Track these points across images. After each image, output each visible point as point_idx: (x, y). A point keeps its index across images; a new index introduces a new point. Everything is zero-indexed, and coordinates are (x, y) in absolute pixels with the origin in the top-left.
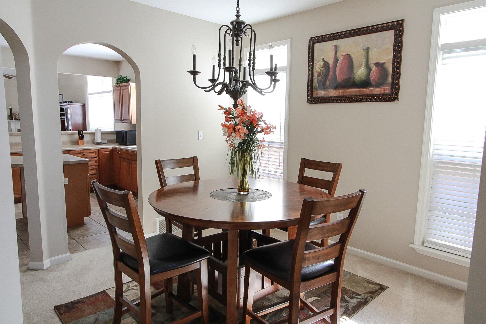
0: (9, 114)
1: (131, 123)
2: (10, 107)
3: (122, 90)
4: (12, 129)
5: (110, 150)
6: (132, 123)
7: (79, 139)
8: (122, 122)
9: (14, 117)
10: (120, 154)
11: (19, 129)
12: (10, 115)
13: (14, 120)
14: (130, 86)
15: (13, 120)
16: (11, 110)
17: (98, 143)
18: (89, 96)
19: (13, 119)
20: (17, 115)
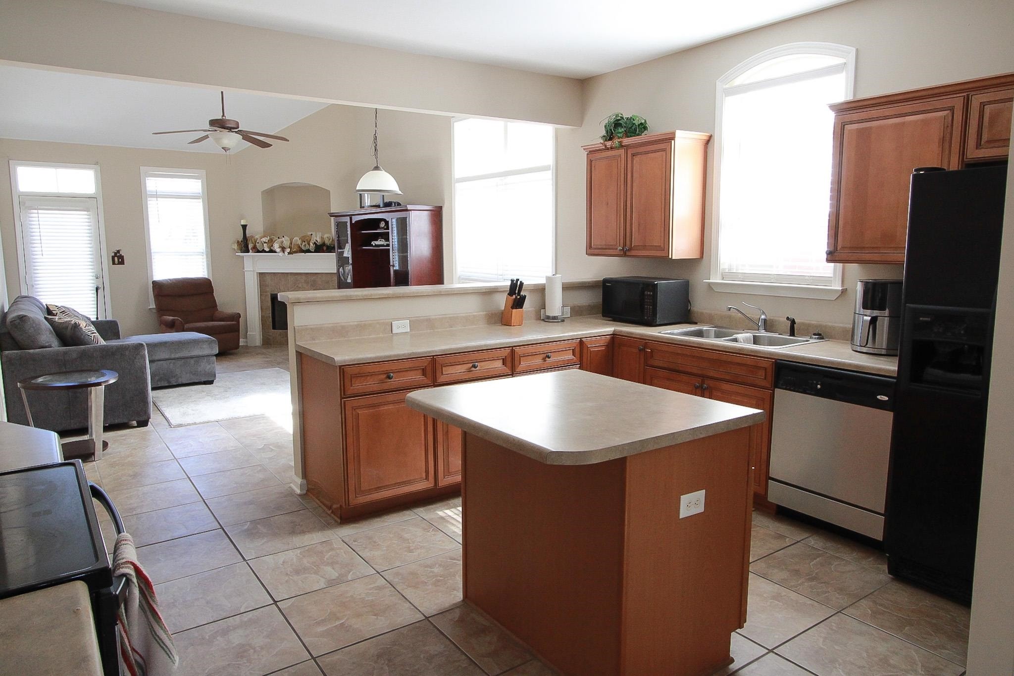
0: (241, 238)
1: (670, 257)
2: (242, 221)
3: (633, 155)
4: (245, 272)
5: (604, 341)
6: (673, 258)
7: (513, 308)
8: (625, 253)
9: (250, 246)
10: (652, 357)
11: (260, 273)
12: (242, 241)
13: (251, 251)
14: (673, 142)
15: (248, 252)
16: (244, 227)
17: (555, 318)
18: (457, 185)
19: (250, 248)
20: (259, 239)
